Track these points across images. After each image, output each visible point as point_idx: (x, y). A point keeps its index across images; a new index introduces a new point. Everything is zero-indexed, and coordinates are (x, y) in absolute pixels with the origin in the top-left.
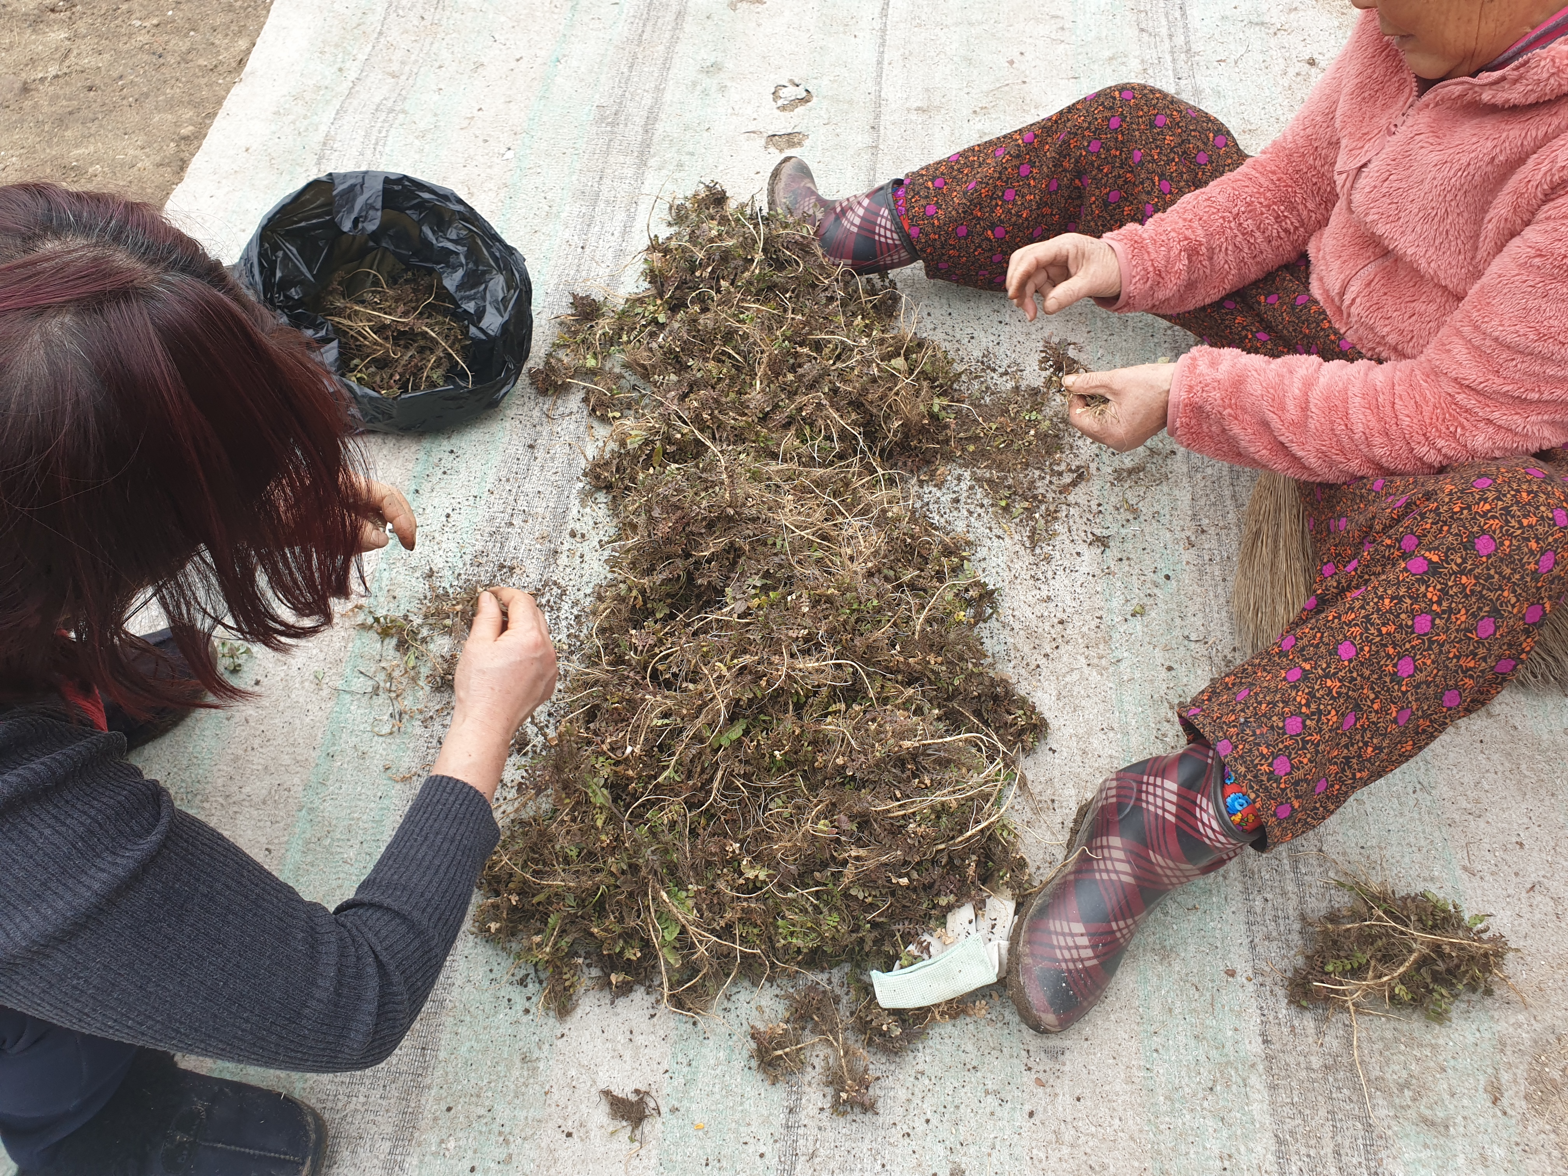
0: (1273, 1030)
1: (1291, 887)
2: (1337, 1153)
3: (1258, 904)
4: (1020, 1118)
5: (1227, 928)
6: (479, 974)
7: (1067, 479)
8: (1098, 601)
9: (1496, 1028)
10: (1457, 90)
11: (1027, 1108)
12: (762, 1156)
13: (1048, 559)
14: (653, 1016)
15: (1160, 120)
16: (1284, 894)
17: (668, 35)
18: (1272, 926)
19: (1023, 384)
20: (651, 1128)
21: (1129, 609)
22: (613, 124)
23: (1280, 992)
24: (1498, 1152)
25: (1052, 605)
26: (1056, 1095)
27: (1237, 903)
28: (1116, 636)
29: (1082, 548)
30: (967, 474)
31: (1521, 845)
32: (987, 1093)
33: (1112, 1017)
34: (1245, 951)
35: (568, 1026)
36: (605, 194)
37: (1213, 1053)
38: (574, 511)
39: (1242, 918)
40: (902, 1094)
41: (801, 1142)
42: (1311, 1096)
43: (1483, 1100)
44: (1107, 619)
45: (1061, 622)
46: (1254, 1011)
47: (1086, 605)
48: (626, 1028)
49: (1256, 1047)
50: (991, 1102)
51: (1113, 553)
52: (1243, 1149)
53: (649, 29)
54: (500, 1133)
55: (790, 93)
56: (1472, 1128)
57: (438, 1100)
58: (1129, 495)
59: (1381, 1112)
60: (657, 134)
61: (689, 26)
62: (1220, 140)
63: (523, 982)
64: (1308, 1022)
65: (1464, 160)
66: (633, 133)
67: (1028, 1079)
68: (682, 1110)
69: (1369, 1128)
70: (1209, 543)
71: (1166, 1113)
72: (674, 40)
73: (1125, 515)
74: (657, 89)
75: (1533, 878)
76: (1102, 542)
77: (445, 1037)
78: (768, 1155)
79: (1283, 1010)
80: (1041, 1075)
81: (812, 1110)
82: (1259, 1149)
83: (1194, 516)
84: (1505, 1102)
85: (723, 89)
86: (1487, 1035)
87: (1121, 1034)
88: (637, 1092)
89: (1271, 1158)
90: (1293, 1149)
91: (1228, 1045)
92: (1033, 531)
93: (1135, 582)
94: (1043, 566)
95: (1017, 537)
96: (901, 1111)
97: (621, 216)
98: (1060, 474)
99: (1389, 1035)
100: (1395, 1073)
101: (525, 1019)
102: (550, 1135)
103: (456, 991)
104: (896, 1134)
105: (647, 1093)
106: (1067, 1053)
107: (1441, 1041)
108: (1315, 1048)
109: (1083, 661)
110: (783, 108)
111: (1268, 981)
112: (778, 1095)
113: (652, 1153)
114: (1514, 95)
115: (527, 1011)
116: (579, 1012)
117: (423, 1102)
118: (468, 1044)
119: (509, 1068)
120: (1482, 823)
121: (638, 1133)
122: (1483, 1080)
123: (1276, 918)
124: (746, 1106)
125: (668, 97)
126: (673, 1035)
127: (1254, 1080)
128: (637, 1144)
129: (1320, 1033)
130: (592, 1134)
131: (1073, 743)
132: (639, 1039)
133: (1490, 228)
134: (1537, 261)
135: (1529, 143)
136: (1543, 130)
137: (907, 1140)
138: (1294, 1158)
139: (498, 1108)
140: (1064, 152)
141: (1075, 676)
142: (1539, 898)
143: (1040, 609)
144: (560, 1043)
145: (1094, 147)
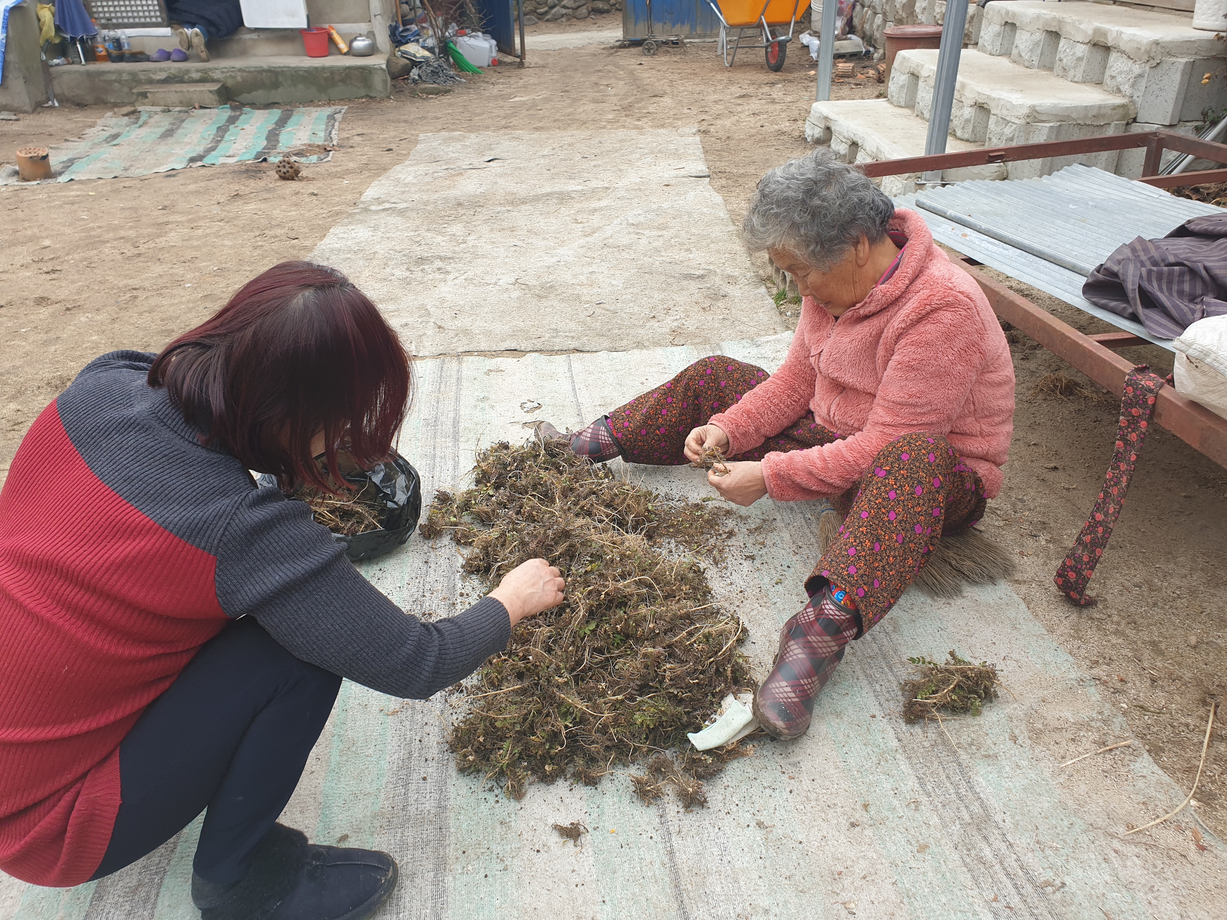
0: (901, 736)
1: (892, 678)
2: (948, 777)
3: (878, 687)
4: (786, 795)
5: (865, 700)
6: (464, 791)
7: (724, 536)
8: (757, 581)
9: (1005, 712)
10: (850, 314)
11: (788, 790)
12: (651, 838)
13: (726, 568)
14: (571, 790)
15: (729, 368)
16: (889, 681)
17: (454, 388)
18: (888, 695)
19: (690, 504)
20: (585, 839)
21: (774, 582)
22: (434, 426)
23: (901, 721)
24: (1025, 763)
25: (734, 586)
26: (801, 781)
27: (867, 688)
28: (770, 594)
29: (742, 561)
30: (673, 541)
31: (994, 643)
32: (765, 788)
33: (820, 744)
34: (878, 707)
35: (523, 803)
36: (438, 454)
37: (875, 749)
38: (460, 585)
39: (872, 694)
40: (720, 797)
41: (671, 828)
42: (928, 758)
43: (1010, 744)
44: (764, 587)
45: (741, 592)
46: (889, 728)
47: (752, 584)
48: (558, 796)
49: (895, 743)
50: (768, 791)
51: (757, 562)
52: (902, 785)
53: (443, 386)
54: (498, 858)
55: (529, 405)
56: (1008, 755)
57: (457, 850)
58: (758, 538)
59: (964, 756)
60: (461, 428)
61: (465, 383)
62: (760, 374)
63: (491, 790)
64: (917, 729)
65: (860, 337)
66: (448, 428)
67: (785, 778)
68: (601, 827)
69: (960, 764)
70: (805, 551)
71: (859, 778)
72: (458, 390)
73: (758, 547)
74: (455, 410)
75: (1004, 654)
76: (752, 558)
77: (452, 822)
78: (655, 837)
79: (904, 727)
80: (791, 774)
81: (673, 813)
82: (910, 783)
83: (794, 543)
84: (1020, 741)
85: (492, 407)
86: (1002, 716)
87: (826, 750)
88: (572, 824)
89: (918, 786)
90: (926, 780)
91: (882, 744)
92: (714, 558)
93: (773, 571)
94: (724, 571)
95: (707, 562)
96: (722, 804)
97: (450, 463)
98: (721, 535)
99: (957, 727)
100: (965, 739)
101: (497, 805)
102: (526, 853)
103: (452, 802)
104: (722, 814)
105: (579, 824)
106: (801, 763)
107: (982, 722)
108: (924, 739)
109: (757, 605)
110: (527, 412)
111: (894, 718)
112: (653, 811)
113: (589, 850)
114: (871, 308)
115: (497, 802)
116: (528, 795)
117: (447, 851)
118: (466, 823)
119: (494, 829)
120: (973, 638)
121: (578, 843)
122: (1007, 735)
123: (888, 692)
124: (636, 818)
125: (462, 412)
126: (585, 797)
127: (898, 756)
128: (579, 848)
129: (924, 732)
130: (552, 848)
131: (763, 638)
132: (567, 801)
133: (879, 362)
134: (899, 366)
135: (882, 324)
136: (886, 318)
137: (729, 816)
138: (928, 783)
139: (493, 847)
140: (687, 388)
141: (755, 612)
142: (1009, 662)
143: (729, 588)
144: (521, 812)
145: (701, 383)
